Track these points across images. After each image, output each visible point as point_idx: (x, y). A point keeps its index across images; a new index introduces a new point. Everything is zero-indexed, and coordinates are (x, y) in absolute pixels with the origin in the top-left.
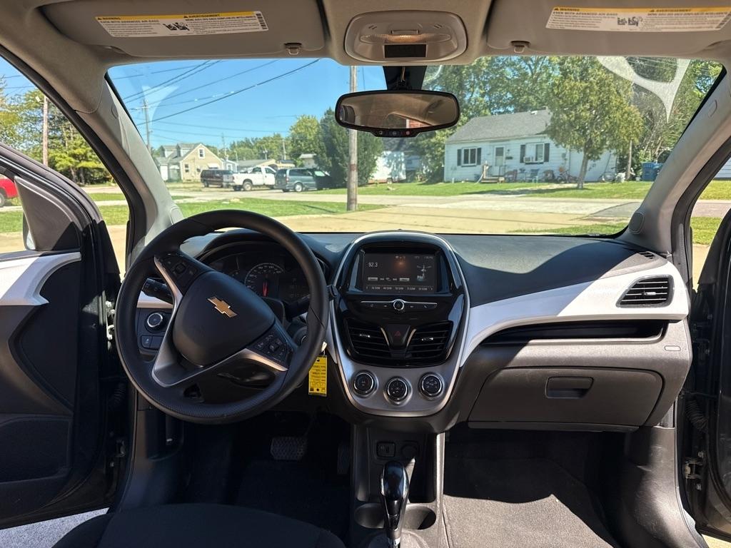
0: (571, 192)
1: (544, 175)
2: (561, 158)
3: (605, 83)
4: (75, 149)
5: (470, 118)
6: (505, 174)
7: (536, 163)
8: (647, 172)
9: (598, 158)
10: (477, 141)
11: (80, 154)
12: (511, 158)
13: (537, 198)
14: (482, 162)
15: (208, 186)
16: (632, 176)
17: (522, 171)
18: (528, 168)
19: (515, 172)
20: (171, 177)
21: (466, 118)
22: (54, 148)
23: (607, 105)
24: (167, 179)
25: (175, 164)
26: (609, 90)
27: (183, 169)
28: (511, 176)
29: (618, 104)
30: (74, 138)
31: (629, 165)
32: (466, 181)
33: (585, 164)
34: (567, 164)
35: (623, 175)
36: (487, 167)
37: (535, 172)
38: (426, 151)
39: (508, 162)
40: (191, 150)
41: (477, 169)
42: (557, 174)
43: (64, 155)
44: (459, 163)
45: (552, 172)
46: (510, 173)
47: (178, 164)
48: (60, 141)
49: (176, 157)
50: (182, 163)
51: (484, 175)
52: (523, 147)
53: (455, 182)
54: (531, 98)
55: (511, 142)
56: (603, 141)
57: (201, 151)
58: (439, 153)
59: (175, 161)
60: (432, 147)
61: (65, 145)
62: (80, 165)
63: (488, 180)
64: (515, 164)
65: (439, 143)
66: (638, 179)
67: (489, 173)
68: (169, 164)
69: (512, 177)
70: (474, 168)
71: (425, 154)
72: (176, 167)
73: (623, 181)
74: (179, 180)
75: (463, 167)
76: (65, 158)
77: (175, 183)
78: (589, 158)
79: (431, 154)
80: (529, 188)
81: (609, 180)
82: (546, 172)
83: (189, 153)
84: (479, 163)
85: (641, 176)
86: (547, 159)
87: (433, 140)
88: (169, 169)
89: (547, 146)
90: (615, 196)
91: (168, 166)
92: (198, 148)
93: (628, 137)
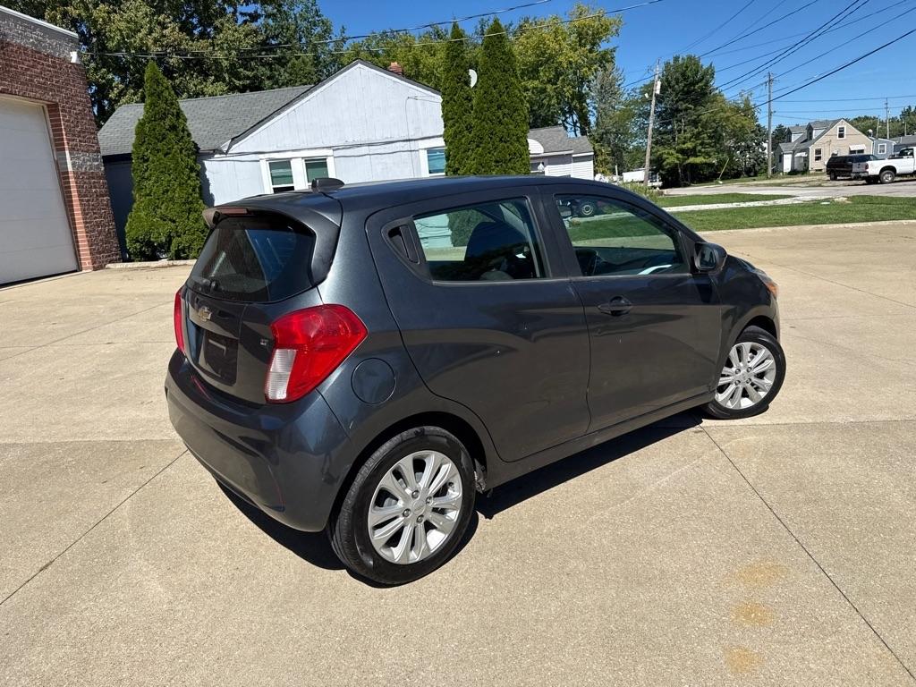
4: (684, 143)
11: (689, 149)
15: (835, 179)
20: (796, 167)
22: (662, 144)
24: (789, 170)
25: (801, 151)
27: (812, 155)
30: (685, 131)
40: (828, 129)
43: (672, 151)
47: (806, 150)
48: (670, 136)
49: (805, 141)
50: (812, 149)
57: (842, 130)
59: (803, 146)
61: (674, 140)
62: (688, 161)
68: (794, 151)
72: (804, 154)
74: (805, 171)
76: (672, 154)
77: (799, 175)
83: (823, 134)
88: (793, 158)
91: (793, 154)
92: (838, 126)
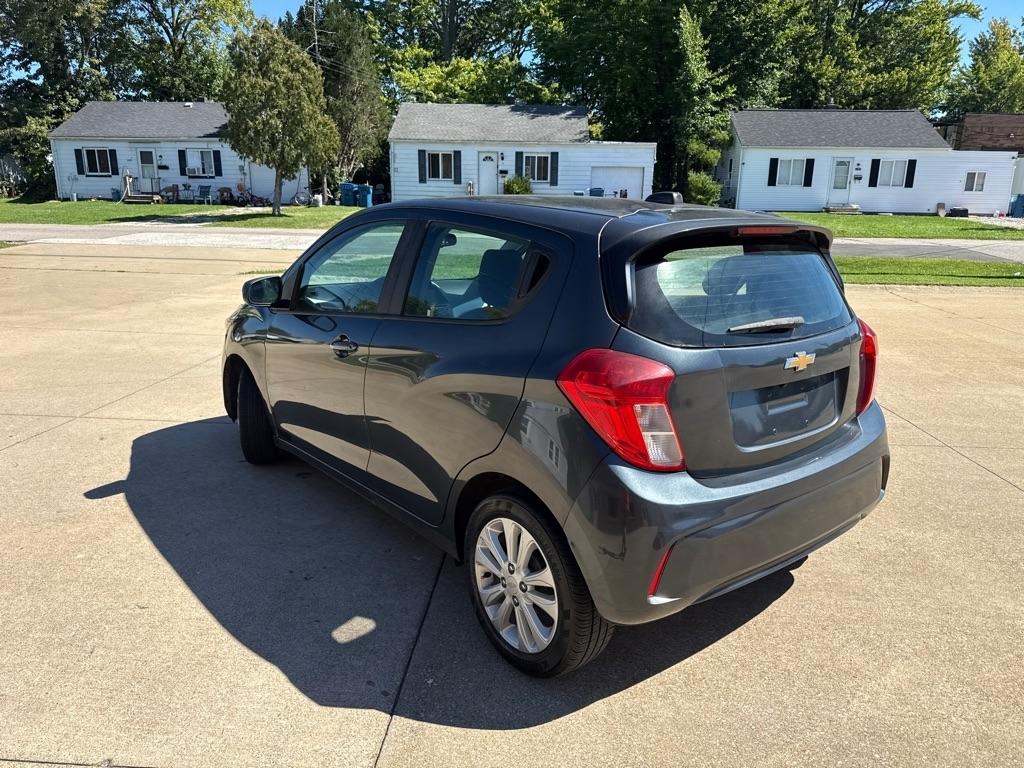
0: (268, 219)
1: (218, 194)
2: (238, 172)
3: (293, 85)
5: (83, 101)
6: (160, 191)
7: (206, 177)
8: (347, 195)
9: (294, 177)
10: (106, 138)
12: (165, 168)
13: (228, 228)
14: (120, 171)
16: (329, 198)
17: (187, 187)
18: (195, 184)
19: (175, 189)
21: (76, 101)
23: (298, 112)
26: (299, 93)
28: (170, 194)
29: (311, 112)
31: (325, 185)
32: (99, 199)
33: (279, 184)
34: (248, 180)
35: (319, 197)
36: (131, 180)
37: (205, 191)
38: (13, 147)
39: (163, 173)
41: (114, 182)
42: (236, 193)
44: (81, 171)
45: (228, 190)
46: (167, 190)
51: (128, 191)
52: (182, 154)
53: (79, 200)
54: (177, 81)
55: (162, 144)
56: (299, 156)
58: (37, 153)
60: (23, 140)
63: (135, 198)
64: (173, 177)
65: (35, 136)
66: (338, 203)
67: (135, 188)
69: (173, 197)
70: (108, 179)
71: (12, 151)
73: (321, 204)
75: (87, 176)
78: (283, 176)
79: (22, 151)
80: (208, 213)
81: (303, 203)
82: (222, 190)
84: (115, 172)
85: (340, 200)
86: (219, 172)
87: (23, 130)
89: (217, 154)
90: (322, 225)
93: (325, 152)
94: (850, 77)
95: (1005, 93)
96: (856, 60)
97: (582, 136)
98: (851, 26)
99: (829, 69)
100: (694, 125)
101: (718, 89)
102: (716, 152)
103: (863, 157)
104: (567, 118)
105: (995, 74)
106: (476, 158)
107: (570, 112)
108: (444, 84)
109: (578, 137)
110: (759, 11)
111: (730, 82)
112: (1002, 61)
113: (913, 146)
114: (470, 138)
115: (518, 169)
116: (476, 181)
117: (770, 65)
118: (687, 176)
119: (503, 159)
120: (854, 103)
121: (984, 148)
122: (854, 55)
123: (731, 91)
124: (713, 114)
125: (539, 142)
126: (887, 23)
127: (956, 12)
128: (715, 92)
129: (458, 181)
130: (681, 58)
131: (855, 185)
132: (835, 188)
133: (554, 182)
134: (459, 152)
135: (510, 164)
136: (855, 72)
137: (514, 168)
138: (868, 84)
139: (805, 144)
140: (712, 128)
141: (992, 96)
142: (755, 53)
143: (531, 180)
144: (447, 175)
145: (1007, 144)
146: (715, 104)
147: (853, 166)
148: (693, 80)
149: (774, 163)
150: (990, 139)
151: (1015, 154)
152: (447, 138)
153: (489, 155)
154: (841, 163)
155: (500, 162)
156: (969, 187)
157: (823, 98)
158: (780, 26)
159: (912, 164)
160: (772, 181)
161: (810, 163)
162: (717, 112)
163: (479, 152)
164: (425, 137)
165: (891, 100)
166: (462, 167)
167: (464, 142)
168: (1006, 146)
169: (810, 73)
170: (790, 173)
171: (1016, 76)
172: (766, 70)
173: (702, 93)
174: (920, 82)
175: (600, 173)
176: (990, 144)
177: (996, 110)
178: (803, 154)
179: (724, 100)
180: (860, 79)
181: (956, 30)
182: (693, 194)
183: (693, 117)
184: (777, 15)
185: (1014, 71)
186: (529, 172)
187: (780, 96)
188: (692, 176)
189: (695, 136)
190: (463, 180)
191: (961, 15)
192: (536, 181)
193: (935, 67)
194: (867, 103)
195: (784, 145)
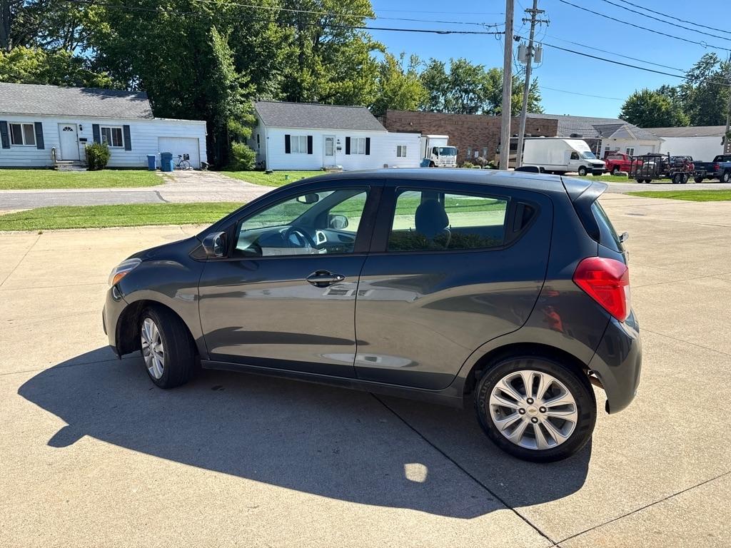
94: (319, 84)
95: (398, 98)
96: (322, 73)
97: (147, 113)
98: (315, 49)
99: (307, 78)
100: (229, 110)
101: (243, 86)
102: (248, 129)
103: (341, 135)
104: (131, 100)
105: (392, 87)
106: (57, 128)
107: (133, 96)
108: (7, 66)
109: (144, 114)
110: (264, 35)
111: (251, 81)
112: (395, 79)
113: (367, 129)
114: (48, 112)
115: (96, 137)
116: (59, 147)
117: (274, 72)
118: (231, 146)
119: (81, 129)
120: (324, 99)
121: (398, 131)
122: (320, 68)
123: (253, 88)
124: (242, 102)
125: (112, 117)
126: (337, 51)
127: (373, 48)
128: (242, 88)
129: (41, 146)
130: (214, 62)
131: (338, 153)
132: (327, 155)
133: (128, 148)
134: (40, 124)
135: (88, 133)
136: (322, 80)
137: (93, 137)
138: (331, 89)
139: (305, 126)
140: (242, 112)
141: (391, 100)
142: (264, 63)
143: (108, 146)
144: (29, 142)
145: (410, 129)
146: (242, 95)
147: (335, 141)
148: (225, 78)
149: (288, 138)
150: (401, 126)
151: (419, 135)
152: (26, 111)
153: (68, 126)
154: (328, 139)
155: (79, 132)
156: (399, 155)
157: (305, 96)
158: (278, 46)
159: (368, 140)
160: (288, 151)
161: (310, 138)
162: (244, 102)
163: (58, 124)
164: (5, 111)
165: (346, 99)
166: (44, 135)
167: (43, 115)
168: (409, 130)
169: (297, 79)
170: (299, 145)
171: (403, 88)
172: (273, 75)
173: (232, 88)
174: (360, 89)
175: (165, 142)
176: (401, 129)
177: (395, 108)
178: (305, 133)
179: (249, 93)
180: (326, 86)
181: (374, 59)
182: (238, 158)
183: (228, 104)
184: (275, 39)
185: (401, 85)
186: (106, 140)
187: (282, 93)
188: (235, 145)
189: (232, 117)
190: (45, 146)
191: (376, 50)
192: (112, 147)
193: (367, 80)
194: (331, 100)
195: (292, 126)
